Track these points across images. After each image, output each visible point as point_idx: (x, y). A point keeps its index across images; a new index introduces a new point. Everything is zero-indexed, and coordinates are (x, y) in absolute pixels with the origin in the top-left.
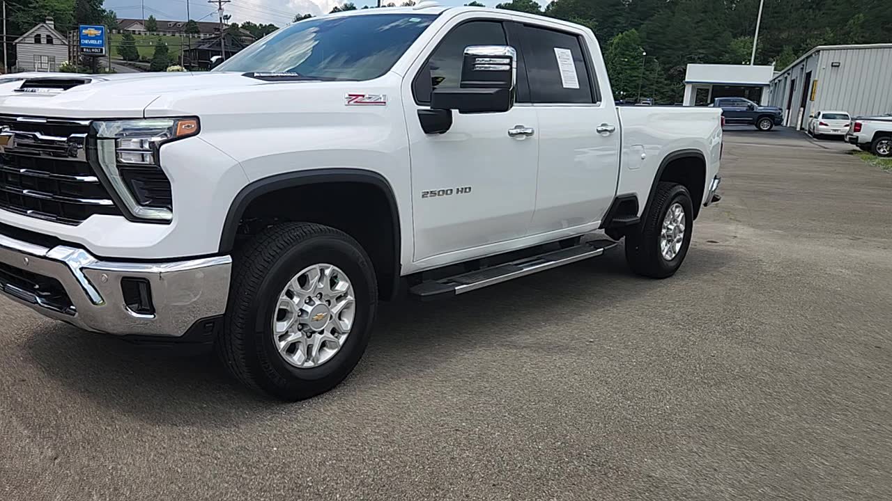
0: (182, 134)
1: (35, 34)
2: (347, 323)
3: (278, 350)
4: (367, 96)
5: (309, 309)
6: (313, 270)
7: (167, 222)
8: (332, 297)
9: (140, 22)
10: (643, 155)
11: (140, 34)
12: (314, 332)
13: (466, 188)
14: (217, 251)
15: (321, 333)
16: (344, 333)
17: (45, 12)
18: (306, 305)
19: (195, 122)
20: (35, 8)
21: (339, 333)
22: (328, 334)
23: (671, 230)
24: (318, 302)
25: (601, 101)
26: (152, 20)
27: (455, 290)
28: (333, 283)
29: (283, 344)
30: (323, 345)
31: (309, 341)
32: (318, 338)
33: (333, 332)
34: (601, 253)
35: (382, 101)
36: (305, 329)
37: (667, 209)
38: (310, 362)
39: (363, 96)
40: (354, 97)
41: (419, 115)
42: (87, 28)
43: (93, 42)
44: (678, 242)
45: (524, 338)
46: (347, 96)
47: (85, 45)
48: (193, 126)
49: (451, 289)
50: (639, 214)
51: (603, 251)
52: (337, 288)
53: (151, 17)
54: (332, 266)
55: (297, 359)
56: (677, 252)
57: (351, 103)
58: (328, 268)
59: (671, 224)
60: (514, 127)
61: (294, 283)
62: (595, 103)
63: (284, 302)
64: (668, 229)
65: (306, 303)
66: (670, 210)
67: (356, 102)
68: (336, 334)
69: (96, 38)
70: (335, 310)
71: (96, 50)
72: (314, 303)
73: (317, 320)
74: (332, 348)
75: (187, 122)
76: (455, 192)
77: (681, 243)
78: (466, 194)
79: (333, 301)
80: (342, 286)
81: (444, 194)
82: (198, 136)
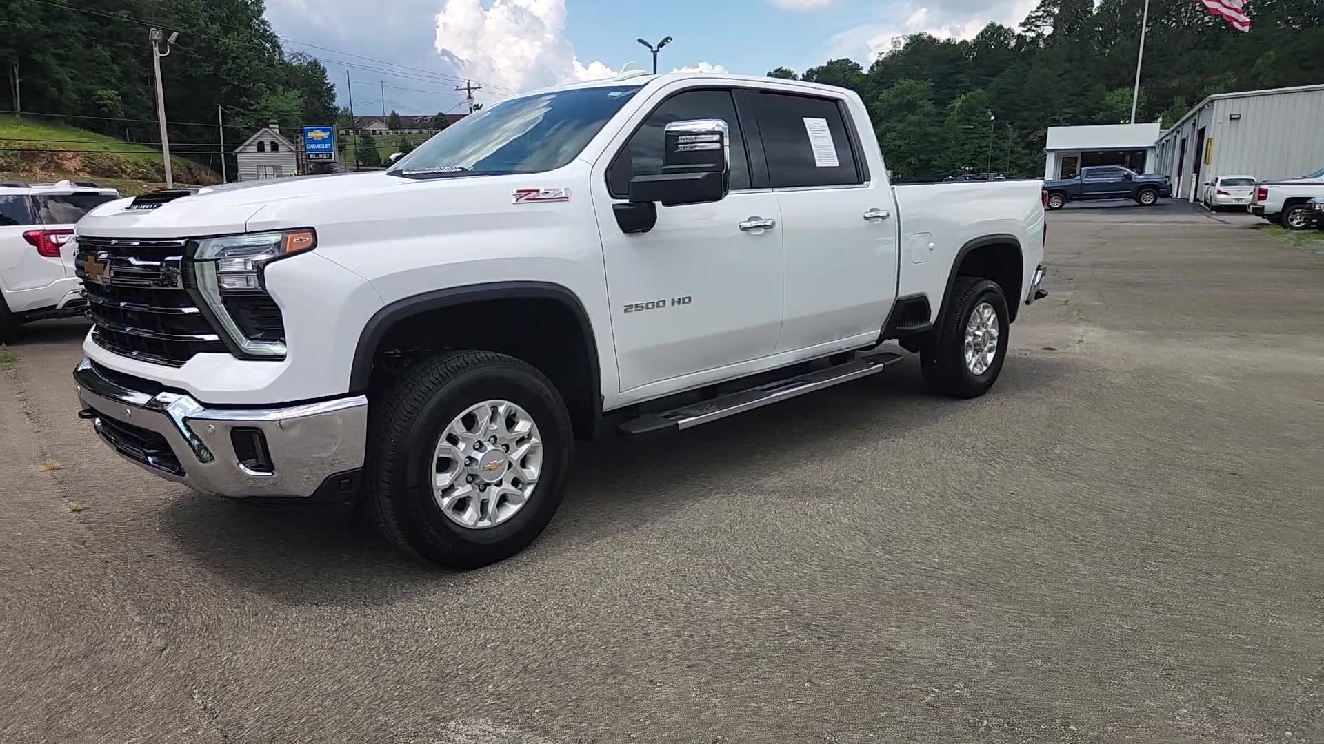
0: (295, 249)
1: (258, 141)
2: (533, 472)
3: (440, 509)
4: (543, 191)
5: (479, 456)
6: (482, 409)
7: (280, 358)
8: (511, 440)
9: (381, 119)
10: (931, 245)
11: (381, 133)
12: (488, 484)
13: (684, 298)
14: (347, 391)
15: (499, 484)
16: (529, 484)
17: (268, 115)
18: (475, 451)
19: (310, 234)
20: (255, 110)
21: (523, 484)
22: (507, 487)
23: (979, 336)
24: (490, 447)
25: (869, 180)
26: (394, 116)
27: (678, 424)
28: (511, 422)
29: (446, 501)
30: (503, 500)
31: (483, 496)
32: (494, 493)
33: (515, 483)
34: (881, 370)
35: (563, 195)
36: (477, 481)
37: (971, 310)
38: (486, 521)
39: (538, 191)
40: (525, 193)
41: (614, 210)
42: (312, 130)
43: (319, 146)
44: (990, 350)
45: (775, 480)
46: (515, 192)
47: (311, 150)
48: (308, 239)
49: (674, 423)
50: (933, 319)
51: (884, 366)
52: (516, 429)
53: (394, 112)
54: (506, 402)
55: (468, 518)
56: (989, 364)
57: (520, 200)
58: (502, 405)
59: (978, 329)
60: (747, 220)
61: (456, 426)
62: (862, 183)
63: (443, 450)
64: (975, 335)
65: (474, 449)
66: (975, 311)
67: (528, 199)
68: (520, 486)
69: (323, 141)
70: (517, 454)
71: (324, 156)
72: (486, 450)
73: (490, 470)
74: (516, 503)
75: (300, 236)
76: (669, 302)
77: (994, 352)
78: (685, 305)
79: (513, 445)
80: (523, 426)
81: (654, 306)
82: (314, 251)
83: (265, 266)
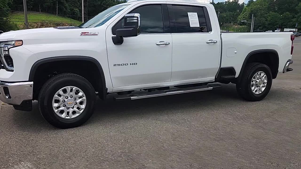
0: (17, 45)
2: (83, 106)
3: (55, 112)
4: (90, 33)
5: (66, 100)
6: (68, 88)
7: (13, 71)
8: (77, 97)
10: (236, 52)
12: (69, 108)
13: (134, 63)
14: (28, 80)
15: (73, 108)
16: (83, 109)
21: (81, 109)
22: (75, 109)
23: (258, 82)
24: (70, 98)
25: (211, 31)
27: (131, 98)
28: (77, 92)
29: (57, 110)
30: (74, 113)
31: (68, 110)
32: (71, 110)
33: (78, 108)
34: (212, 89)
35: (96, 34)
36: (66, 106)
37: (254, 73)
38: (69, 117)
39: (88, 33)
40: (84, 33)
41: (112, 38)
44: (263, 87)
46: (81, 33)
48: (21, 43)
50: (237, 76)
52: (79, 94)
54: (75, 87)
55: (63, 116)
56: (263, 91)
57: (82, 35)
58: (74, 87)
59: (258, 79)
60: (159, 42)
61: (60, 92)
63: (56, 97)
64: (256, 81)
65: (65, 98)
66: (256, 74)
67: (85, 35)
70: (79, 101)
72: (68, 99)
73: (69, 104)
74: (78, 114)
75: (19, 42)
76: (129, 64)
77: (265, 87)
78: (135, 65)
79: (77, 98)
80: (81, 94)
81: (124, 65)
82: (22, 46)
83: (9, 49)
